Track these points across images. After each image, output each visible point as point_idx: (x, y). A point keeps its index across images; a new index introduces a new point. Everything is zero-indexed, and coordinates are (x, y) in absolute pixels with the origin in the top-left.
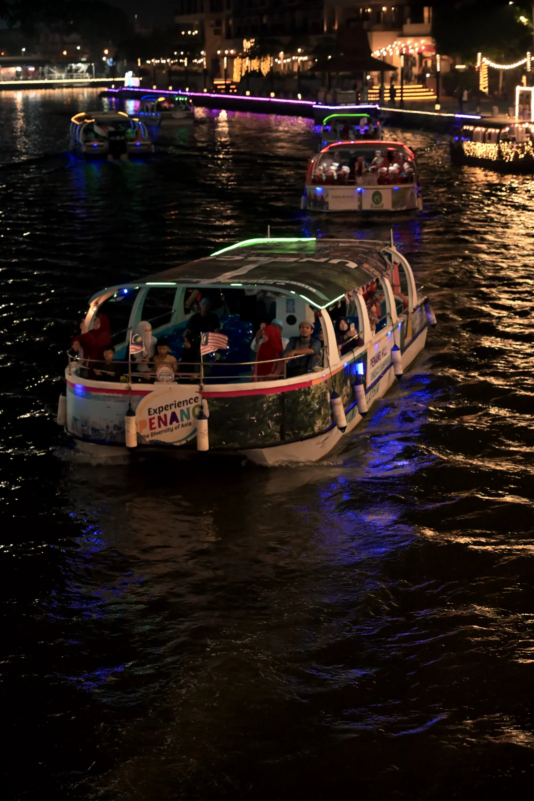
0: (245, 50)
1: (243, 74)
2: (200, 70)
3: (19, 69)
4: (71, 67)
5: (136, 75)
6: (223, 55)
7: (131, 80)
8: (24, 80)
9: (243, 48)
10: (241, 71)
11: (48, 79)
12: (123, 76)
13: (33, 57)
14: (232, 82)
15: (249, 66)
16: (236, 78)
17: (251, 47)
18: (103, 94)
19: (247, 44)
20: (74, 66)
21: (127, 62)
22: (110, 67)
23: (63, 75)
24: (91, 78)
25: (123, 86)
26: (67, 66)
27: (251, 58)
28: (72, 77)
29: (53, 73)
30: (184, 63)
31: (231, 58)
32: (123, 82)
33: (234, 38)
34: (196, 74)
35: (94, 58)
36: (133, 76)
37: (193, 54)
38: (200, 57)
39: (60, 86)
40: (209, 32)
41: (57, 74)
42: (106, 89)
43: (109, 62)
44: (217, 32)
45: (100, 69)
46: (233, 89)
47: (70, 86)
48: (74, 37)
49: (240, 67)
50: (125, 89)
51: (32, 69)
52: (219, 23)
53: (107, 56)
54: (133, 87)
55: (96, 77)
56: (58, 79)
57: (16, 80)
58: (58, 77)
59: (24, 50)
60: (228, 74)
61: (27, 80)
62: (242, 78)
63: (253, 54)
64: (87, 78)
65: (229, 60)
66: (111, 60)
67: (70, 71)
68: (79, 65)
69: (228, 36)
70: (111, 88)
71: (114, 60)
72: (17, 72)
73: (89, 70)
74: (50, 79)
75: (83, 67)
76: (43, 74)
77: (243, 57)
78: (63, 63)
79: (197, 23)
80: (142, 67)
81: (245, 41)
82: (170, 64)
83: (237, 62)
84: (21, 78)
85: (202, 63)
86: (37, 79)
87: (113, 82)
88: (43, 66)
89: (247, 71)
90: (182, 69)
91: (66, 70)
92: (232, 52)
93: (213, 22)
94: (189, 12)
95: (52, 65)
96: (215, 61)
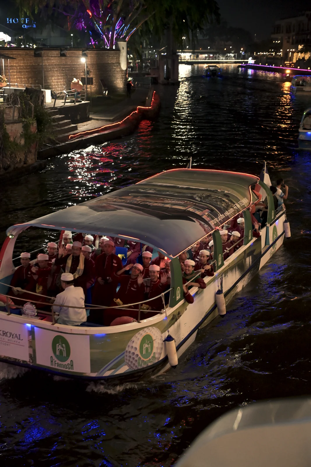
0: (299, 49)
1: (297, 59)
2: (280, 58)
3: (206, 55)
4: (227, 55)
5: (253, 59)
6: (290, 51)
7: (251, 61)
8: (208, 60)
9: (298, 49)
10: (297, 58)
11: (218, 60)
12: (248, 59)
13: (212, 51)
14: (292, 63)
15: (300, 56)
16: (294, 61)
17: (302, 48)
18: (239, 66)
19: (300, 47)
20: (228, 55)
21: (250, 53)
22: (243, 55)
23: (224, 58)
24: (235, 60)
25: (248, 63)
26: (226, 55)
27: (301, 53)
28: (227, 59)
29: (220, 57)
30: (273, 54)
31: (293, 53)
32: (248, 62)
33: (295, 45)
34: (278, 59)
35: (237, 51)
36: (252, 59)
37: (277, 50)
38: (280, 52)
39: (223, 63)
40: (285, 42)
41: (221, 58)
42: (240, 64)
43: (243, 53)
44: (288, 42)
45: (239, 56)
46: (293, 66)
47: (226, 63)
48: (229, 43)
49: (297, 56)
50: (248, 64)
51: (211, 55)
52: (289, 38)
53: (242, 51)
54: (252, 64)
55: (237, 59)
56: (222, 60)
57: (205, 60)
58: (222, 59)
59: (209, 47)
60: (291, 59)
61: (209, 60)
62: (297, 61)
63: (301, 51)
64: (233, 60)
65: (292, 54)
66: (244, 52)
67: (227, 56)
68: (231, 54)
69: (293, 44)
70: (242, 64)
71: (245, 53)
72: (206, 57)
73: (234, 57)
74: (219, 60)
75: (232, 55)
76: (216, 57)
77: (298, 52)
78: (224, 53)
79: (280, 38)
80: (256, 55)
81: (299, 46)
82: (267, 55)
83: (295, 54)
84: (207, 59)
85: (281, 54)
86: (213, 60)
87: (244, 62)
88: (216, 54)
89: (299, 59)
90: (272, 57)
91: (225, 56)
92: (294, 50)
93: (287, 37)
94: (277, 33)
95: (219, 54)
96: (286, 54)
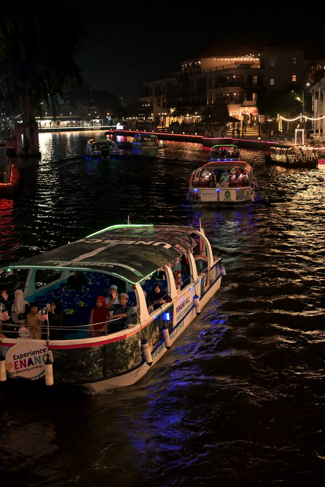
0: (171, 113)
1: (170, 124)
2: (151, 122)
3: (69, 122)
4: (92, 121)
5: (121, 125)
6: (161, 115)
7: (119, 127)
8: (71, 127)
9: (170, 112)
10: (169, 123)
11: (82, 127)
12: (116, 125)
13: (75, 116)
14: (165, 127)
15: (173, 120)
16: (167, 125)
17: (174, 111)
18: (107, 133)
19: (172, 110)
20: (94, 121)
21: (118, 118)
22: (110, 121)
23: (89, 125)
24: (101, 126)
25: (116, 129)
26: (90, 121)
27: (174, 117)
28: (92, 126)
29: (84, 124)
30: (143, 119)
31: (165, 117)
32: (116, 127)
33: (166, 108)
34: (149, 123)
35: (103, 118)
36: (120, 125)
37: (148, 115)
38: (151, 116)
39: (87, 129)
40: (155, 105)
41: (86, 124)
42: (108, 131)
43: (109, 118)
44: (158, 105)
45: (105, 122)
46: (166, 131)
47: (92, 129)
48: (94, 107)
49: (169, 121)
50: (116, 131)
51: (74, 122)
52: (159, 101)
53: (108, 116)
54: (120, 130)
55: (103, 126)
56: (86, 126)
57: (67, 127)
58: (86, 125)
59: (71, 113)
60: (163, 124)
61: (72, 127)
62: (170, 125)
63: (174, 115)
64: (99, 126)
65: (164, 117)
66: (110, 117)
67: (92, 123)
68: (96, 120)
69: (164, 107)
70: (110, 130)
71: (112, 118)
72: (68, 123)
73: (100, 122)
74: (83, 126)
75: (98, 121)
76: (79, 124)
77: (170, 116)
78: (88, 119)
79: (149, 101)
80: (124, 121)
81: (171, 109)
82: (137, 119)
83: (167, 118)
84: (70, 126)
85: (152, 119)
86: (77, 126)
87: (111, 128)
88: (80, 121)
89: (172, 122)
90: (143, 121)
91: (90, 122)
92: (165, 114)
93: (156, 100)
94: (146, 96)
95: (83, 120)
96: (157, 118)
